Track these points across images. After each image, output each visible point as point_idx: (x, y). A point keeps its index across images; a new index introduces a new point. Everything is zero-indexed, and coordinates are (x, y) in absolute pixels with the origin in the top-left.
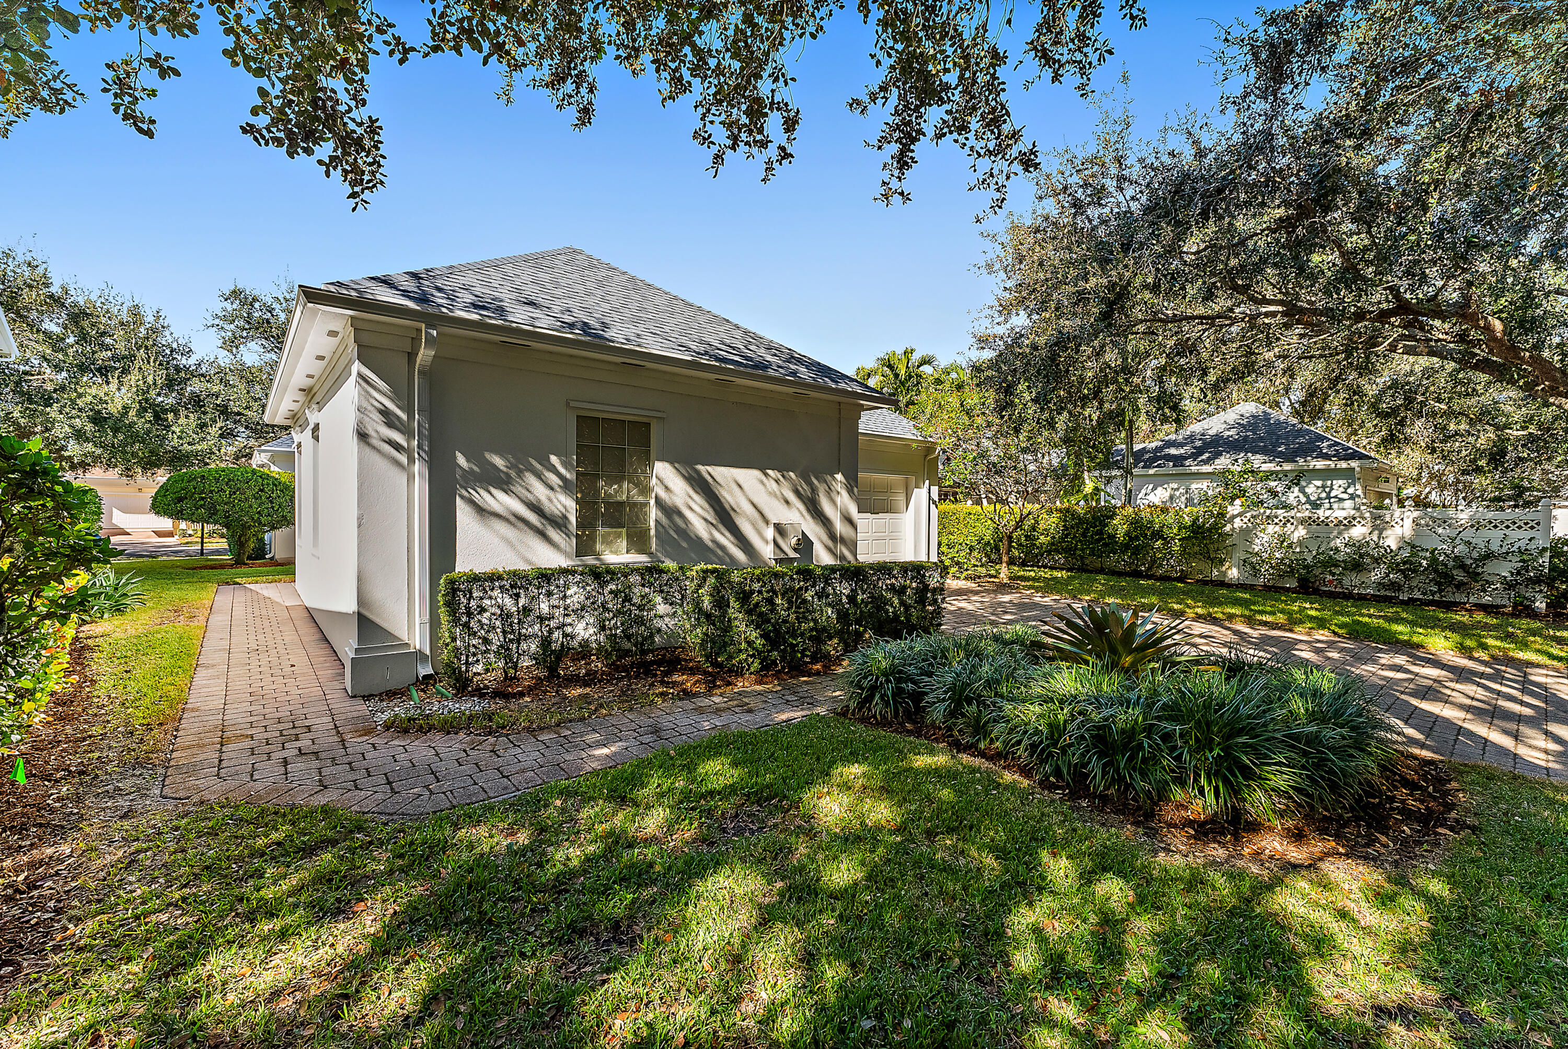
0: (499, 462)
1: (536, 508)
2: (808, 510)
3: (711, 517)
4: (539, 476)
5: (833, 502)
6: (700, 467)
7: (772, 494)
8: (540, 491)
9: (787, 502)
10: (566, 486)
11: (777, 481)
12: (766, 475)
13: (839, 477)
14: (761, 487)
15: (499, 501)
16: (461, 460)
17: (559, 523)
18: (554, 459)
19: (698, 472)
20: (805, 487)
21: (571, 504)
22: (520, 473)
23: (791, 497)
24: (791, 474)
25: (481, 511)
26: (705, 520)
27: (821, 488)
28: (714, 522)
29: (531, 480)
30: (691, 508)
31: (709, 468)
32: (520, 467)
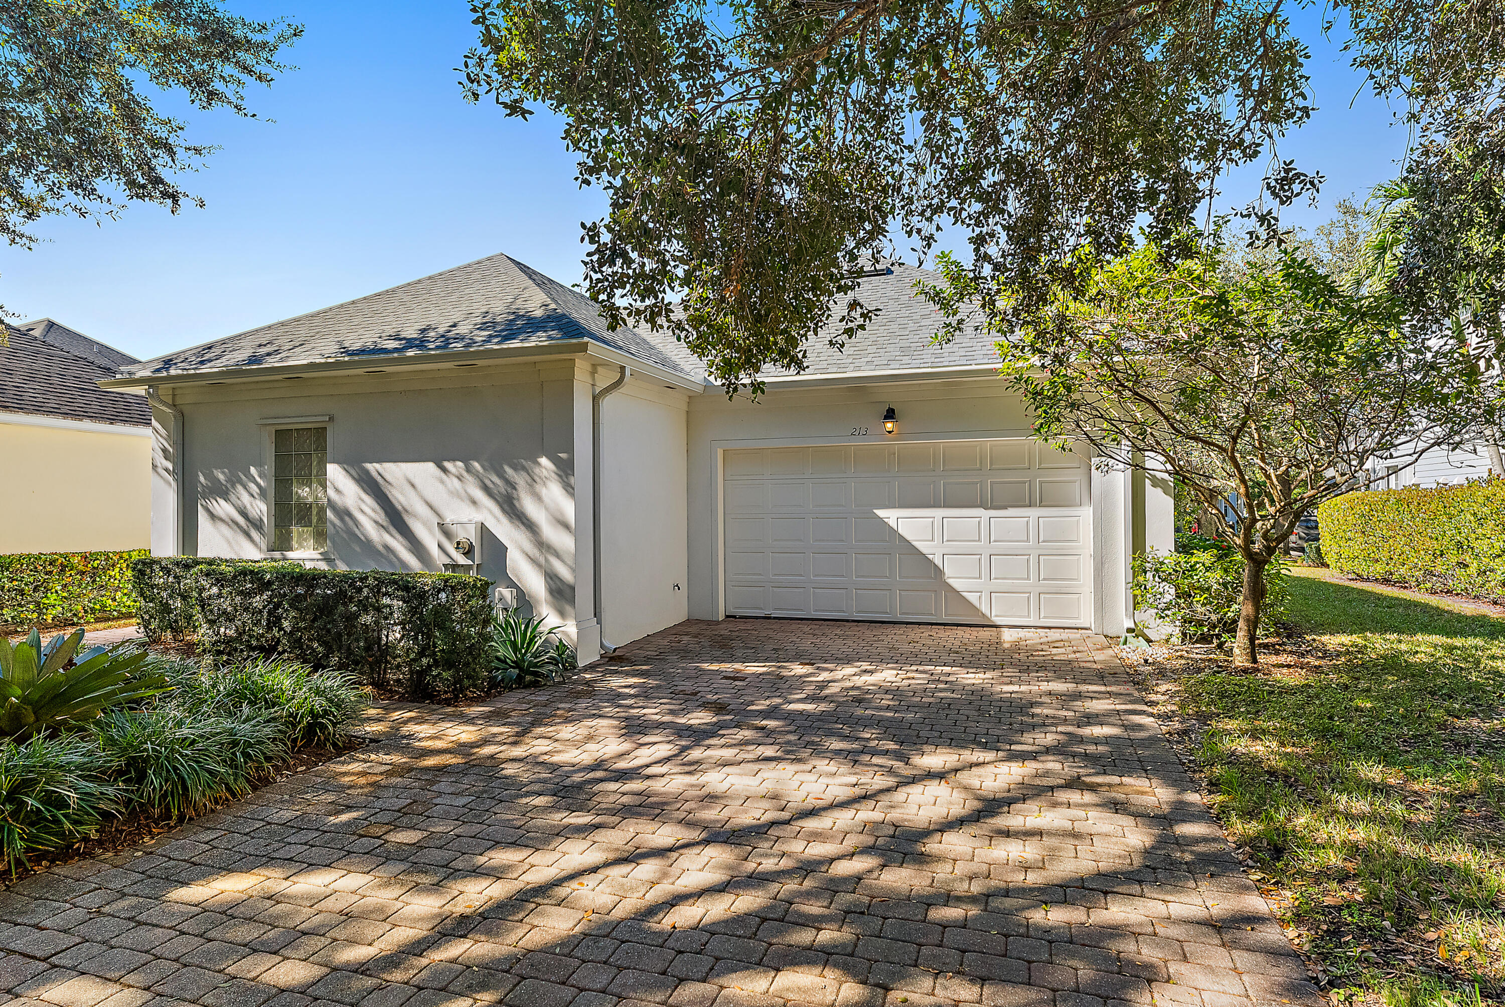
0: (221, 477)
1: (243, 513)
2: (504, 511)
3: (381, 517)
4: (245, 487)
5: (538, 498)
6: (369, 466)
7: (454, 494)
8: (245, 498)
9: (474, 502)
10: (263, 493)
11: (460, 478)
12: (445, 470)
13: (544, 461)
14: (440, 486)
15: (223, 508)
16: (202, 479)
17: (257, 525)
18: (253, 470)
19: (367, 472)
20: (495, 479)
21: (264, 508)
22: (233, 486)
23: (479, 494)
24: (476, 465)
25: (213, 516)
26: (376, 522)
27: (520, 479)
28: (385, 524)
29: (239, 488)
30: (362, 511)
31: (377, 465)
32: (234, 481)
